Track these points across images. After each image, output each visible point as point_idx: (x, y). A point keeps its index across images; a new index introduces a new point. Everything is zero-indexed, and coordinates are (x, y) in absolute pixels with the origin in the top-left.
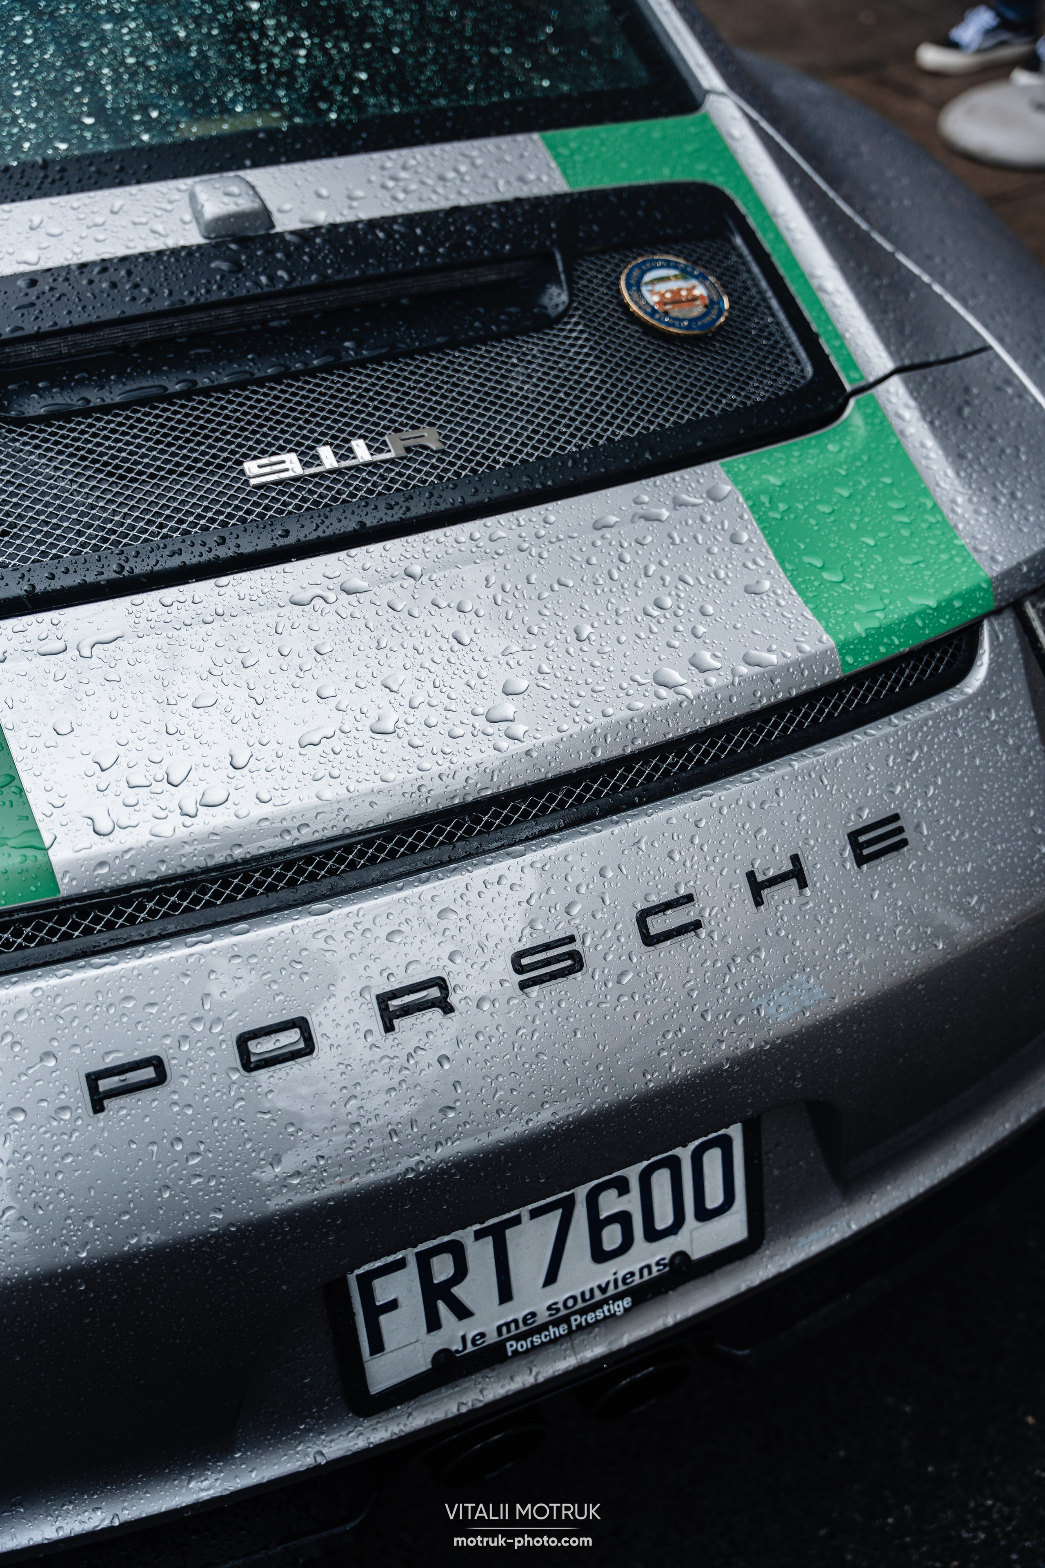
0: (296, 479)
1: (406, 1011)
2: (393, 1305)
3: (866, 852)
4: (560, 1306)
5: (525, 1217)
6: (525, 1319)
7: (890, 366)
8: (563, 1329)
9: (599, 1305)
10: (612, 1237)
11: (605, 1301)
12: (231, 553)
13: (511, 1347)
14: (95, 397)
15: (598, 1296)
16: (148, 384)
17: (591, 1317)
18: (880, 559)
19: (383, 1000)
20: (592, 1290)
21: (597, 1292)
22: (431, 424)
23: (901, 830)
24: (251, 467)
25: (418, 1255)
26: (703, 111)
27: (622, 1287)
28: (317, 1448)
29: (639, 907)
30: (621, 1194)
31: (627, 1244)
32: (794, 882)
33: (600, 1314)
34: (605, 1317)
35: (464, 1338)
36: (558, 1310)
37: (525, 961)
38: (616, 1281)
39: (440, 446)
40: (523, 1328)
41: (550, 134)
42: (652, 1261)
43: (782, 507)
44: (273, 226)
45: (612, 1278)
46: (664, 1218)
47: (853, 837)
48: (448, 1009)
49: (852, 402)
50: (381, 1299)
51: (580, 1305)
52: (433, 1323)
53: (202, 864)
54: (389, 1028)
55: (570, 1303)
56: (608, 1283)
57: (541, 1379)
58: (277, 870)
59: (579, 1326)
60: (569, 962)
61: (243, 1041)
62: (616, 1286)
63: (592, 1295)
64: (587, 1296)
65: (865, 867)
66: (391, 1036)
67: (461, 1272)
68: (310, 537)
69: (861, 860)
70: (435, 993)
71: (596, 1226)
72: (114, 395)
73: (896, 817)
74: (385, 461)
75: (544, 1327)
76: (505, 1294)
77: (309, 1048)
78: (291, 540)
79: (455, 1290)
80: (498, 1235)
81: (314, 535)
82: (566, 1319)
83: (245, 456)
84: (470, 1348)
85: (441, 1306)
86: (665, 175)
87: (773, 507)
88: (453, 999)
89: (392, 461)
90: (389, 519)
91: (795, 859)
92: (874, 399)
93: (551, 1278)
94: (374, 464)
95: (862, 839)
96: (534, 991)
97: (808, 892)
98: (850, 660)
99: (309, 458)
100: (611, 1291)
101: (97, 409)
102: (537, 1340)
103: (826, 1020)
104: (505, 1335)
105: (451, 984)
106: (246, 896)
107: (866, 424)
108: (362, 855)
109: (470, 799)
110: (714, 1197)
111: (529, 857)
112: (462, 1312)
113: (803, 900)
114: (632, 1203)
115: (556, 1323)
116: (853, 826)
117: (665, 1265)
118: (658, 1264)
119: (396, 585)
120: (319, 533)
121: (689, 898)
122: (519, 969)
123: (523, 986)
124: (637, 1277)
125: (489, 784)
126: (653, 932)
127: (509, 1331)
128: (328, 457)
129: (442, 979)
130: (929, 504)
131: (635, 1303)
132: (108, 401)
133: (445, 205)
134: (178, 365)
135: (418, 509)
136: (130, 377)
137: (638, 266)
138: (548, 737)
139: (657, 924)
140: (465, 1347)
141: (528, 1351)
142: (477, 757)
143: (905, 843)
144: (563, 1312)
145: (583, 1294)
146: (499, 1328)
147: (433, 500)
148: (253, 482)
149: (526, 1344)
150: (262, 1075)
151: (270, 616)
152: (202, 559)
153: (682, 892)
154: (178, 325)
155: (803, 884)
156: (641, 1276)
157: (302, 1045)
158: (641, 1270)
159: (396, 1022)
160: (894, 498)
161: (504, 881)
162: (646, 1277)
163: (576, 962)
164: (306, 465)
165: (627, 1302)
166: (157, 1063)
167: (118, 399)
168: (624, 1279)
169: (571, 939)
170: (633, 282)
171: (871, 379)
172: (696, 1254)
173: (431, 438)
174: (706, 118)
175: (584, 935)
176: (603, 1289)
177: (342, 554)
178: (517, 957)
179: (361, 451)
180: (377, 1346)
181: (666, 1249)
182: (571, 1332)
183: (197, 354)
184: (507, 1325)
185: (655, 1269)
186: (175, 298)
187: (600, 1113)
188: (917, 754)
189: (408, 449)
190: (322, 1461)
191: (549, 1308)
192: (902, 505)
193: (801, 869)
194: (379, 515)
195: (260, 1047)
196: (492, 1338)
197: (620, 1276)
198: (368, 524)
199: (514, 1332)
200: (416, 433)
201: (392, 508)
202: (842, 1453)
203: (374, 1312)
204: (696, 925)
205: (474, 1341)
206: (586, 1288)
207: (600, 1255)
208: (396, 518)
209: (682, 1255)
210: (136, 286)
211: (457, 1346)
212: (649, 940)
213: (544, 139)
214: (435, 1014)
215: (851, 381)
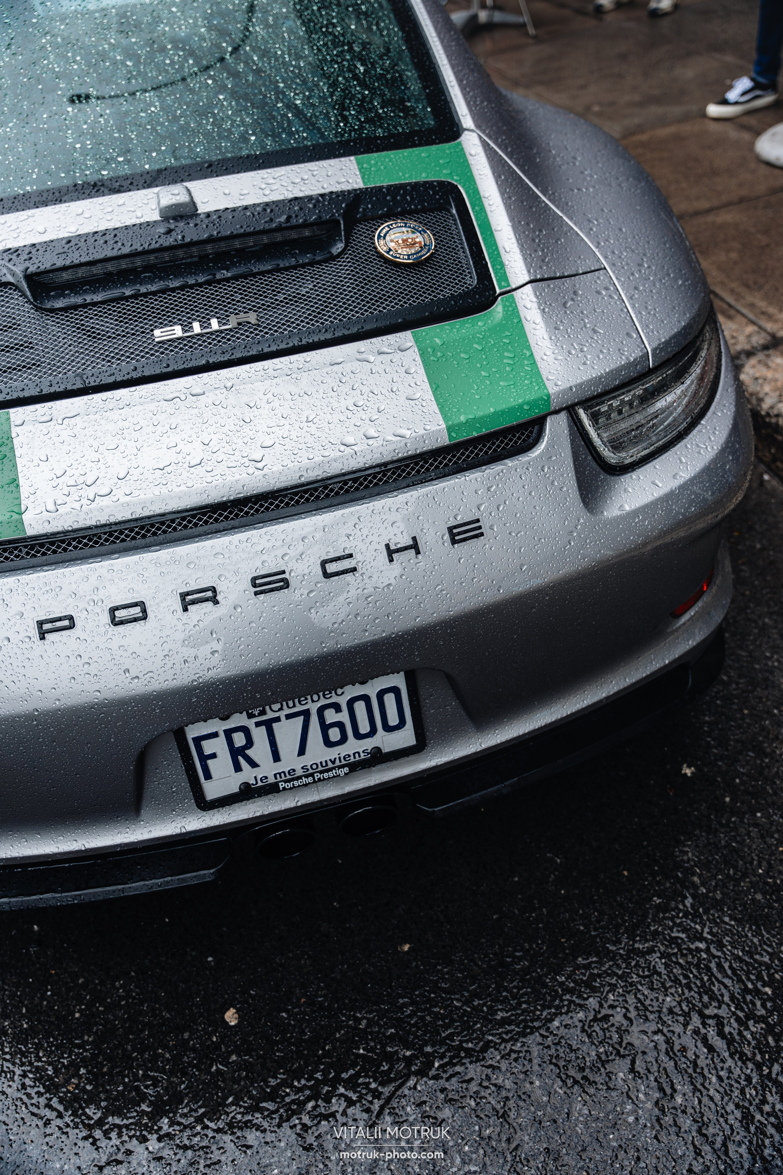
0: (179, 339)
1: (194, 602)
2: (214, 756)
3: (457, 538)
4: (309, 767)
5: (283, 718)
6: (289, 772)
7: (527, 279)
8: (310, 780)
9: (331, 770)
10: (334, 734)
11: (334, 768)
12: (139, 375)
13: (281, 785)
14: (89, 298)
15: (330, 765)
16: (116, 293)
17: (326, 775)
18: (488, 383)
19: (183, 596)
20: (326, 761)
21: (329, 763)
22: (255, 311)
23: (480, 528)
24: (157, 332)
25: (225, 731)
26: (459, 140)
27: (344, 762)
28: (183, 824)
29: (322, 559)
30: (337, 712)
31: (344, 739)
32: (413, 551)
33: (331, 774)
34: (334, 777)
35: (255, 778)
36: (308, 770)
37: (258, 582)
38: (340, 758)
39: (257, 322)
40: (288, 777)
41: (360, 157)
42: (361, 751)
43: (439, 354)
44: (197, 210)
45: (337, 756)
46: (364, 727)
47: (450, 529)
48: (216, 602)
49: (500, 298)
50: (207, 752)
51: (320, 768)
52: (238, 768)
53: (95, 524)
54: (185, 609)
55: (314, 767)
56: (335, 759)
57: (299, 804)
58: (137, 530)
59: (319, 779)
60: (282, 584)
61: (113, 610)
62: (340, 761)
63: (327, 765)
64: (324, 764)
65: (456, 546)
66: (186, 614)
67: (250, 743)
68: (180, 368)
69: (454, 542)
70: (209, 594)
71: (325, 728)
72: (98, 297)
73: (478, 521)
74: (226, 330)
75: (299, 778)
76: (276, 758)
77: (144, 617)
78: (170, 369)
79: (248, 752)
80: (268, 725)
81: (182, 367)
82: (312, 775)
83: (156, 327)
84: (260, 784)
85: (241, 759)
86: (423, 177)
87: (434, 355)
88: (219, 598)
89: (231, 330)
90: (222, 359)
91: (414, 539)
92: (513, 295)
93: (302, 752)
94: (221, 332)
95: (455, 531)
96: (262, 597)
97: (420, 556)
98: (454, 435)
99: (187, 327)
100: (338, 763)
101: (89, 304)
102: (296, 783)
103: (430, 624)
104: (279, 779)
105: (218, 590)
106: (121, 541)
107: (504, 310)
108: (180, 524)
109: (232, 498)
110: (393, 719)
111: (264, 530)
112: (253, 764)
113: (417, 561)
114: (344, 717)
115: (307, 776)
116: (452, 523)
117: (368, 753)
118: (363, 752)
119: (218, 392)
120: (185, 366)
121: (350, 556)
122: (254, 585)
123: (256, 594)
124: (352, 757)
125: (242, 491)
126: (329, 571)
127: (281, 777)
128: (197, 328)
129: (214, 588)
130: (528, 354)
131: (351, 771)
132: (95, 300)
133: (290, 196)
134: (133, 282)
135: (238, 355)
136: (110, 289)
137: (388, 226)
138: (277, 468)
139: (331, 568)
140: (257, 783)
141: (291, 788)
142: (237, 477)
143: (482, 534)
144: (311, 771)
145: (321, 763)
146: (275, 775)
147: (246, 349)
148: (157, 340)
149: (290, 785)
150: (121, 628)
151: (153, 406)
152: (125, 378)
153: (347, 552)
154: (138, 262)
155: (418, 552)
156: (355, 758)
157: (141, 615)
158: (354, 754)
159: (189, 607)
160: (509, 351)
161: (249, 541)
162: (357, 758)
163: (286, 584)
164: (184, 331)
165: (346, 770)
166: (71, 618)
167: (100, 299)
168: (344, 758)
169: (283, 572)
170: (382, 235)
171: (514, 286)
172: (386, 749)
173: (252, 318)
174: (460, 144)
175: (291, 571)
176: (333, 762)
177: (195, 376)
178: (254, 579)
179: (215, 324)
180: (208, 776)
181: (369, 744)
182: (315, 782)
183: (145, 277)
184: (280, 774)
185: (362, 755)
186: (133, 248)
187: (297, 662)
188: (494, 487)
189: (239, 324)
190: (184, 831)
191: (302, 768)
192: (512, 355)
193: (417, 544)
194: (216, 357)
195: (121, 614)
196: (271, 780)
197: (342, 756)
198: (211, 361)
199: (284, 778)
200: (247, 315)
201: (224, 353)
202: (516, 879)
203: (204, 758)
204: (354, 570)
205: (261, 780)
206: (323, 761)
207: (328, 743)
208: (226, 359)
209: (377, 750)
210: (116, 242)
211: (253, 781)
212: (327, 575)
213: (356, 159)
214: (210, 604)
215: (500, 288)
